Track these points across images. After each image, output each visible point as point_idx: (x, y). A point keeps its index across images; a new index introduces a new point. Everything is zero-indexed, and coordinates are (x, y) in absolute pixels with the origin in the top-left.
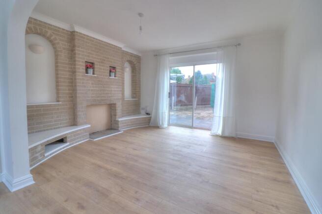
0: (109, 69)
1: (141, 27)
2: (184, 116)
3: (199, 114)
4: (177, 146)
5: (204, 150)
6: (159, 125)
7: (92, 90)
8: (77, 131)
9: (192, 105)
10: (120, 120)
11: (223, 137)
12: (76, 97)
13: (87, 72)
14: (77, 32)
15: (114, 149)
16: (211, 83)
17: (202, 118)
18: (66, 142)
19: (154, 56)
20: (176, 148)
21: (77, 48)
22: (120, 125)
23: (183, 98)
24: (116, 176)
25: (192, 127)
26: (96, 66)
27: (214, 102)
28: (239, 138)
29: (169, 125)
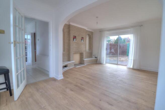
0: (81, 38)
1: (97, 22)
2: (112, 60)
3: (120, 59)
4: (111, 71)
5: (124, 73)
6: (101, 63)
7: (75, 47)
8: (71, 63)
9: (117, 54)
10: (85, 60)
11: (133, 69)
12: (70, 50)
13: (74, 40)
14: (71, 25)
15: (85, 70)
16: (127, 43)
17: (123, 61)
18: (67, 67)
19: (100, 31)
20: (111, 72)
21: (71, 31)
22: (85, 62)
23: (113, 51)
24: (89, 78)
25: (117, 64)
26: (77, 38)
27: (128, 53)
28: (141, 70)
29: (106, 63)
